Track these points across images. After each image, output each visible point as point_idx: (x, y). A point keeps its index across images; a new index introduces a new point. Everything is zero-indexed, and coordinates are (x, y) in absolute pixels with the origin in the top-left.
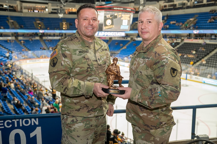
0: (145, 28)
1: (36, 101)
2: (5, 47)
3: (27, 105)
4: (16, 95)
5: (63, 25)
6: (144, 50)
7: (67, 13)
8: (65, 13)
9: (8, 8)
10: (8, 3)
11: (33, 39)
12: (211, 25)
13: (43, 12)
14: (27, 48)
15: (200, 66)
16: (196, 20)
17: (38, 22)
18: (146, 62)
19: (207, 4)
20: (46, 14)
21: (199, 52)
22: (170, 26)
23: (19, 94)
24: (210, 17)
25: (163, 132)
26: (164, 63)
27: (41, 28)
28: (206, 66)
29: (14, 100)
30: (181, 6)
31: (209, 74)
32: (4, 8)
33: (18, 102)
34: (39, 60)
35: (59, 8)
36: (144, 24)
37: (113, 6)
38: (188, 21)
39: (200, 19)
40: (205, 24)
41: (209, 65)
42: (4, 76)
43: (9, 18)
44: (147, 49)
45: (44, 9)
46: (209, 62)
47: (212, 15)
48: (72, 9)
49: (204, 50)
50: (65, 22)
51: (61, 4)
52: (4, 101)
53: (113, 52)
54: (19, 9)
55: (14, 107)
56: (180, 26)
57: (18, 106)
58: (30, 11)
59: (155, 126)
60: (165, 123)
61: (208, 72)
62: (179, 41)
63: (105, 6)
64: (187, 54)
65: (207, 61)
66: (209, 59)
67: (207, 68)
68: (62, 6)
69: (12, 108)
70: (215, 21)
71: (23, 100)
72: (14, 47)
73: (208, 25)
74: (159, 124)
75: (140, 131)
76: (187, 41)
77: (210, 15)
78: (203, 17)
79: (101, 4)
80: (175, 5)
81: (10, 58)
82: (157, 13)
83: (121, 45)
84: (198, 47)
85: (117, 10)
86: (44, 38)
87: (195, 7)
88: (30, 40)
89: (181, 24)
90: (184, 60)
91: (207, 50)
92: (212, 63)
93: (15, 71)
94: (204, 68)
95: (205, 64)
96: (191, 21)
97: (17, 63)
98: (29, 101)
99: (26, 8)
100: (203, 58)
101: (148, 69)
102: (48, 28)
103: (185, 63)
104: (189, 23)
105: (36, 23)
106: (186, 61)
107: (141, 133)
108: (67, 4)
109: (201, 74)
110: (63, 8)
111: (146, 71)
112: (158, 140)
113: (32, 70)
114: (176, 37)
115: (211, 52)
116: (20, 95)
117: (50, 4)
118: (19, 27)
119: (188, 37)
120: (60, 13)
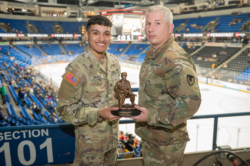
0: (153, 31)
1: (55, 106)
2: (24, 52)
3: (46, 110)
4: (35, 100)
5: (82, 29)
6: (153, 56)
7: (86, 16)
8: (84, 17)
9: (27, 12)
10: (27, 7)
11: (52, 43)
12: (233, 28)
13: (62, 16)
14: (46, 52)
15: (221, 70)
16: (217, 23)
17: (57, 26)
18: (155, 69)
19: (229, 6)
20: (65, 18)
21: (220, 56)
22: (190, 29)
23: (38, 98)
24: (231, 20)
25: (175, 149)
26: (179, 71)
27: (60, 33)
28: (227, 70)
29: (33, 105)
30: (202, 9)
31: (230, 78)
32: (22, 12)
33: (37, 107)
34: (58, 64)
35: (77, 11)
36: (151, 26)
37: (132, 9)
38: (209, 23)
39: (222, 21)
40: (226, 27)
41: (231, 69)
42: (23, 81)
43: (27, 22)
44: (157, 55)
45: (63, 13)
46: (230, 65)
47: (233, 17)
48: (91, 13)
49: (226, 53)
50: (84, 26)
51: (80, 8)
52: (22, 106)
53: (132, 56)
54: (37, 13)
55: (33, 113)
56: (201, 29)
57: (37, 111)
58: (48, 15)
59: (165, 141)
60: (176, 139)
61: (229, 76)
62: (200, 44)
63: (124, 9)
64: (208, 58)
65: (228, 65)
66: (230, 63)
67: (228, 72)
68: (81, 10)
69: (31, 114)
70: (237, 24)
71: (42, 105)
72: (33, 51)
73: (229, 28)
74: (169, 140)
75: (149, 147)
76: (208, 44)
77: (232, 17)
78: (224, 20)
79: (120, 7)
80: (196, 8)
81: (29, 63)
82: (166, 12)
83: (141, 49)
84: (219, 51)
85: (137, 13)
86: (63, 42)
87: (216, 9)
88: (49, 45)
89: (202, 27)
90: (205, 64)
91: (228, 53)
92: (233, 67)
93: (34, 76)
94: (225, 71)
95: (226, 68)
96: (212, 24)
97: (36, 68)
98: (48, 106)
99: (44, 12)
100: (224, 61)
101: (156, 77)
102: (67, 33)
103: (206, 67)
104: (211, 26)
105: (55, 27)
106: (207, 65)
107: (150, 149)
108: (85, 8)
109: (222, 78)
110: (82, 12)
111: (154, 79)
112: (169, 157)
113: (51, 75)
114: (197, 41)
115: (232, 55)
116: (40, 100)
117: (68, 8)
118: (38, 32)
119: (209, 40)
120: (78, 17)
